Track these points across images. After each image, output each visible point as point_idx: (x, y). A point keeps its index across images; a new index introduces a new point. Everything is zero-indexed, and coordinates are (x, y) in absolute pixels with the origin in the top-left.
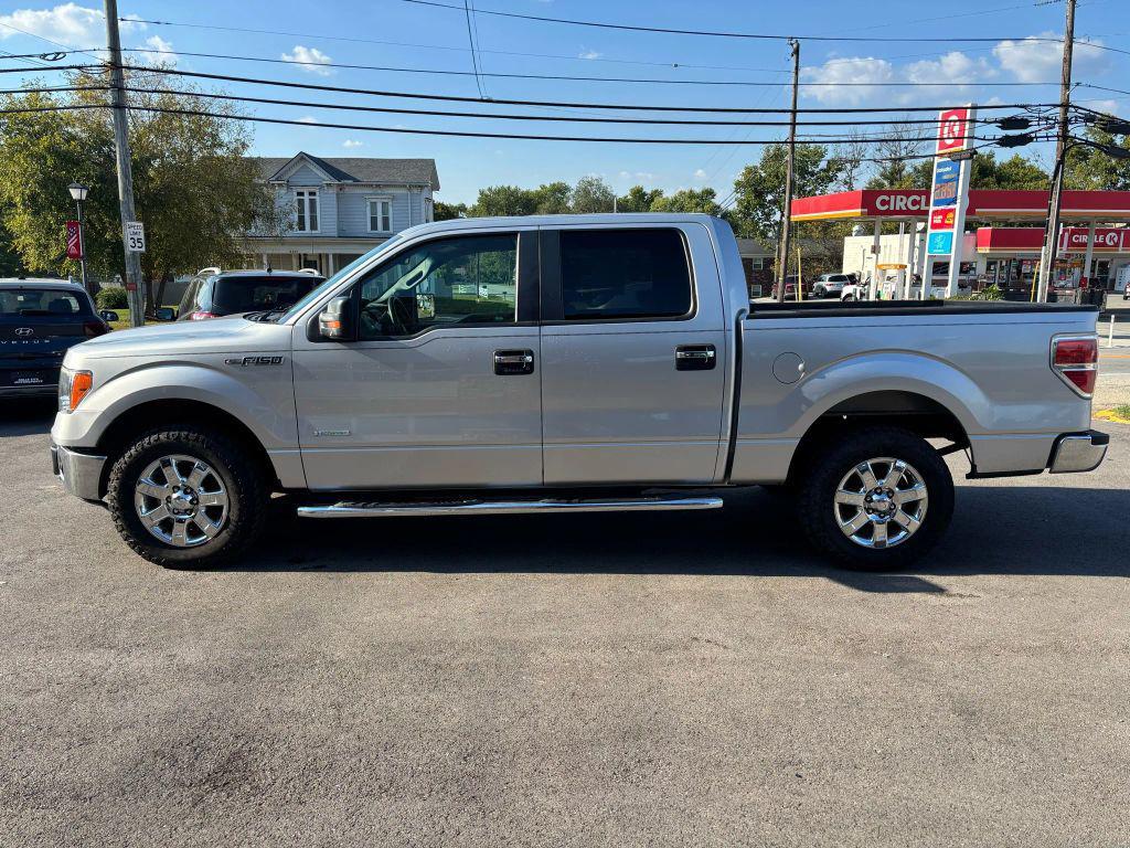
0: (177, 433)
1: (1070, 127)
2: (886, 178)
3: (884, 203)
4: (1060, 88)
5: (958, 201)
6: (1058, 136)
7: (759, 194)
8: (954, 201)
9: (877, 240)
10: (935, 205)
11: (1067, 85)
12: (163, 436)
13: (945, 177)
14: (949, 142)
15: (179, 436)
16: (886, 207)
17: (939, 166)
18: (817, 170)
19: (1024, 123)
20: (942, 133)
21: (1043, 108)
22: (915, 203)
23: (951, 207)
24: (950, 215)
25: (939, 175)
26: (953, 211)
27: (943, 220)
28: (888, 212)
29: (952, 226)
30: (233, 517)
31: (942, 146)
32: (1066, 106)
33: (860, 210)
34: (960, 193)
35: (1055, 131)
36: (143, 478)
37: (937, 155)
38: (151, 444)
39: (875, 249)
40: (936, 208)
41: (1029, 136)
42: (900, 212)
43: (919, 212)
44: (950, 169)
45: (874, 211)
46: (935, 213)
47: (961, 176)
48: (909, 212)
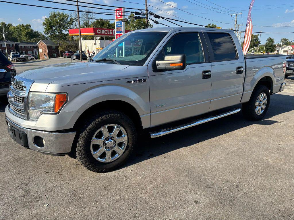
0: (109, 115)
1: (148, 16)
2: (85, 25)
3: (99, 31)
4: (145, 6)
5: (123, 32)
6: (146, 18)
7: (51, 27)
8: (122, 32)
9: (95, 41)
10: (116, 33)
11: (147, 5)
12: (104, 117)
13: (119, 26)
14: (119, 16)
15: (111, 116)
16: (100, 33)
17: (117, 23)
18: (67, 21)
19: (139, 14)
20: (116, 14)
21: (142, 10)
22: (106, 32)
23: (121, 33)
25: (117, 25)
28: (100, 34)
30: (130, 145)
31: (117, 18)
32: (147, 10)
33: (93, 33)
34: (123, 30)
35: (145, 16)
36: (94, 137)
37: (116, 20)
38: (98, 121)
39: (95, 44)
40: (117, 34)
41: (141, 17)
42: (103, 34)
43: (107, 34)
44: (120, 24)
45: (97, 34)
46: (117, 35)
47: (123, 26)
48: (105, 34)
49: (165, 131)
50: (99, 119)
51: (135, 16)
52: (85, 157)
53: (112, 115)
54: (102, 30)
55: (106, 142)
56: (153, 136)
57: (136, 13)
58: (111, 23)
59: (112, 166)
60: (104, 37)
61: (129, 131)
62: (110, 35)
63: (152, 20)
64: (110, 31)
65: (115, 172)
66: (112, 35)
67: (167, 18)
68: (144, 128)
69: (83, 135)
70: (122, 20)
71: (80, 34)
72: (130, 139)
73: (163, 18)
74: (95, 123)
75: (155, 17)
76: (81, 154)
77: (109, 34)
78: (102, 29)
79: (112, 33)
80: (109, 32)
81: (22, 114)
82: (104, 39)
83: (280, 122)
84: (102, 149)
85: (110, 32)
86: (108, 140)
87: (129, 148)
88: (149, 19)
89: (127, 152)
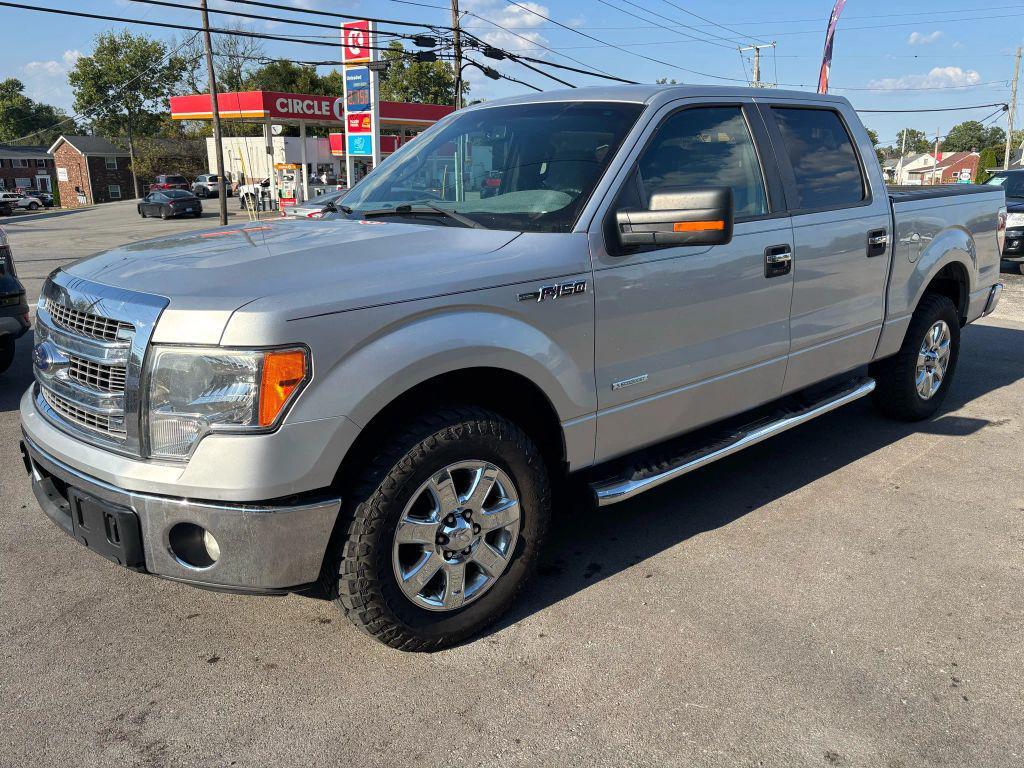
0: (460, 425)
1: (463, 49)
2: (225, 81)
3: (283, 105)
4: (451, 13)
5: (372, 107)
6: (455, 56)
8: (368, 107)
9: (270, 142)
10: (349, 110)
11: (456, 12)
13: (356, 85)
14: (356, 51)
15: (466, 431)
16: (285, 110)
17: (349, 73)
18: (160, 67)
19: (430, 42)
20: (346, 41)
21: (441, 30)
22: (309, 107)
23: (365, 112)
24: (366, 120)
25: (348, 82)
26: (368, 116)
27: (360, 124)
28: (287, 115)
29: (369, 130)
30: (528, 537)
31: (349, 55)
32: (457, 30)
33: (262, 111)
34: (372, 100)
35: (452, 51)
36: (405, 516)
37: (346, 64)
38: (423, 454)
39: (270, 150)
40: (351, 113)
41: (437, 53)
42: (298, 115)
43: (313, 116)
44: (359, 77)
45: (275, 113)
46: (351, 117)
47: (372, 85)
48: (305, 116)
49: (645, 477)
50: (426, 443)
51: (417, 49)
52: (373, 597)
53: (469, 425)
54: (295, 101)
55: (447, 530)
56: (607, 496)
57: (420, 40)
58: (320, 77)
59: (467, 624)
60: (302, 124)
61: (526, 485)
62: (322, 117)
63: (475, 64)
64: (324, 104)
65: (479, 647)
66: (332, 116)
67: (526, 59)
68: (573, 468)
69: (367, 512)
70: (368, 64)
71: (217, 115)
72: (528, 515)
73: (512, 57)
74: (409, 462)
75: (485, 54)
76: (357, 586)
77: (319, 113)
78: (293, 97)
79: (331, 110)
80: (320, 109)
81: (112, 435)
82: (303, 131)
83: (1000, 423)
84: (433, 560)
85: (324, 108)
86: (452, 525)
87: (527, 550)
88: (464, 62)
89: (518, 563)
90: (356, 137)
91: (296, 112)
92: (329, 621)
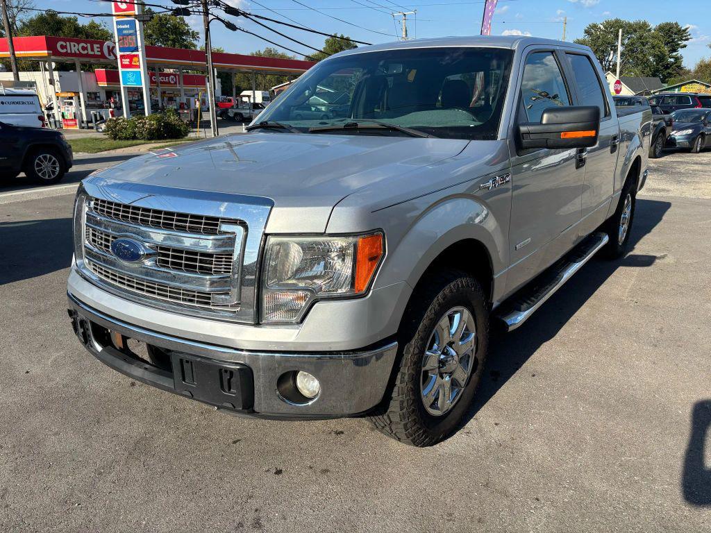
0: (455, 282)
1: (209, 7)
3: (62, 47)
5: (140, 50)
6: (203, 12)
9: (51, 75)
10: (120, 51)
13: (125, 32)
14: (124, 6)
16: (65, 51)
22: (84, 48)
23: (134, 53)
24: (135, 59)
26: (137, 56)
27: (131, 62)
29: (138, 67)
31: (118, 9)
33: (46, 52)
34: (139, 44)
35: (201, 9)
36: (427, 350)
37: (115, 15)
38: (439, 304)
39: (52, 82)
40: (122, 53)
41: (190, 9)
42: (75, 55)
43: (87, 55)
44: (128, 26)
45: (56, 53)
46: (122, 57)
47: (138, 33)
48: (80, 55)
49: (528, 308)
50: (440, 295)
52: (413, 411)
53: (459, 282)
54: (72, 44)
55: (444, 358)
56: (512, 325)
58: (81, 25)
60: (77, 61)
62: (94, 56)
63: (218, 18)
64: (95, 46)
66: (103, 56)
67: (256, 16)
69: (412, 350)
70: (136, 17)
71: (14, 54)
72: (480, 342)
73: (245, 15)
74: (433, 311)
75: (226, 11)
76: (405, 404)
77: (92, 53)
78: (70, 41)
79: (102, 51)
80: (92, 50)
81: (213, 308)
82: (78, 66)
83: (663, 257)
85: (96, 49)
87: (479, 367)
88: (211, 17)
89: (475, 377)
90: (128, 72)
91: (73, 52)
92: (342, 433)
